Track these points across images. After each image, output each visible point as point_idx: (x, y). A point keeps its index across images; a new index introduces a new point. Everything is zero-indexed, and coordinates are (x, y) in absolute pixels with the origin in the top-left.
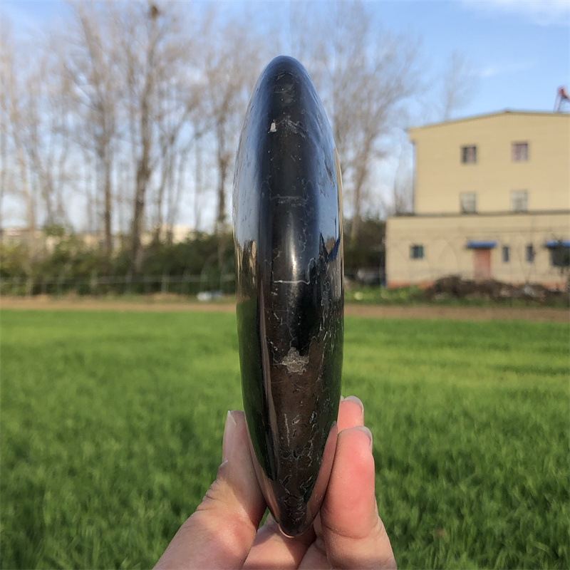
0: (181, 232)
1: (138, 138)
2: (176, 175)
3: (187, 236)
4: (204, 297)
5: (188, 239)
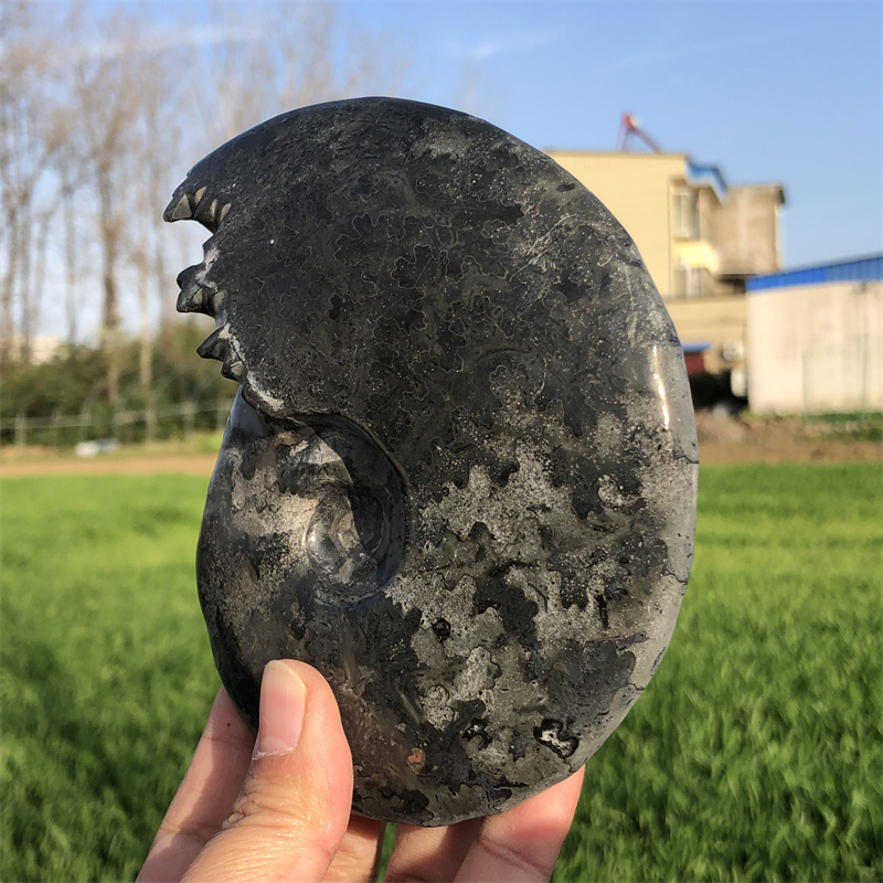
0: (46, 346)
3: (54, 354)
4: (87, 449)
5: (56, 357)
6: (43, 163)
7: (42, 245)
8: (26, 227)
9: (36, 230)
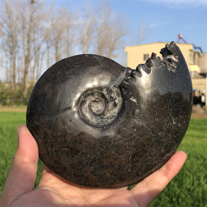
1: (26, 48)
2: (40, 62)
6: (43, 41)
7: (42, 60)
8: (39, 55)
9: (41, 56)
